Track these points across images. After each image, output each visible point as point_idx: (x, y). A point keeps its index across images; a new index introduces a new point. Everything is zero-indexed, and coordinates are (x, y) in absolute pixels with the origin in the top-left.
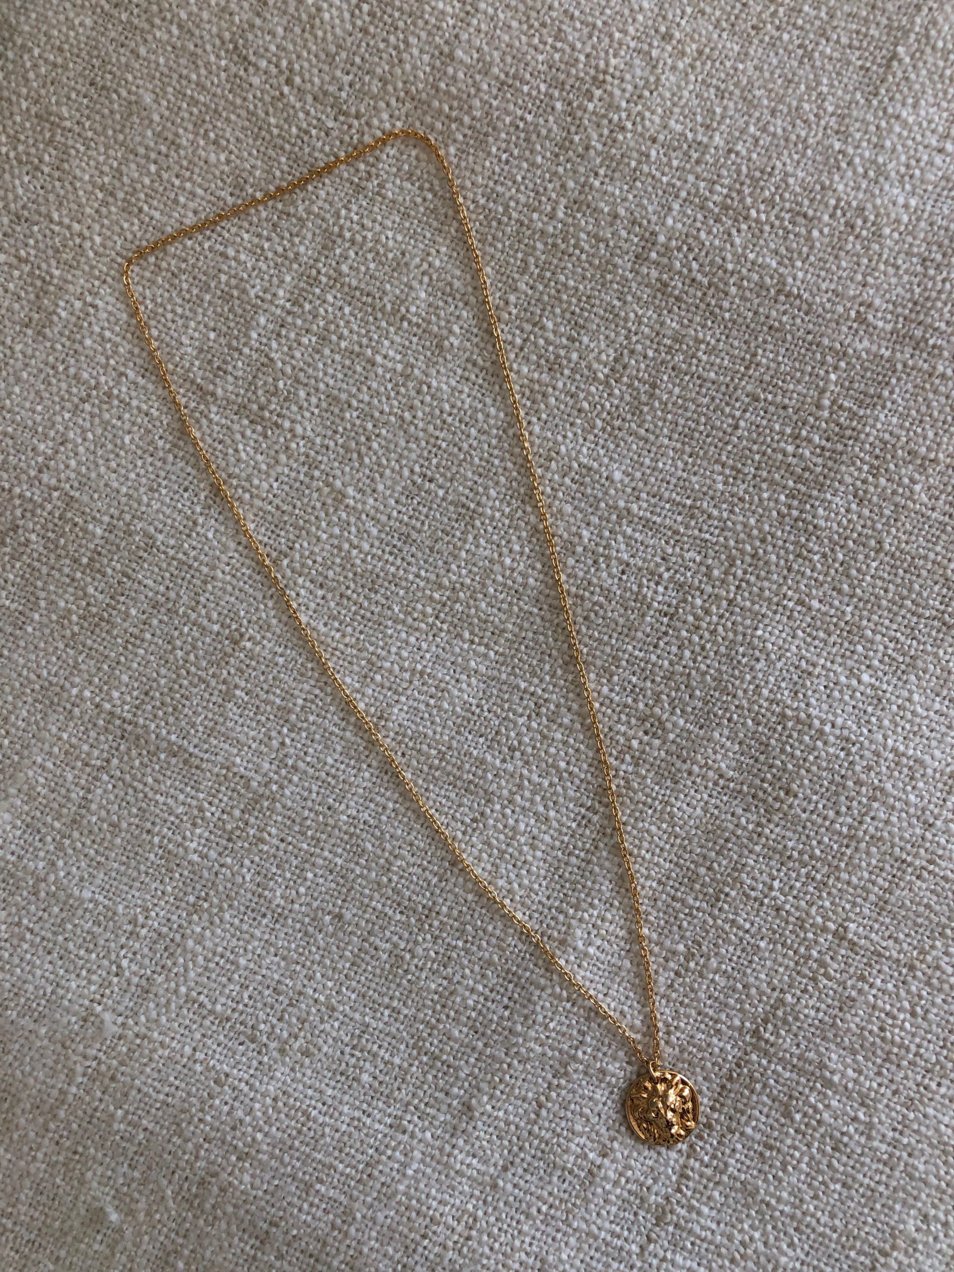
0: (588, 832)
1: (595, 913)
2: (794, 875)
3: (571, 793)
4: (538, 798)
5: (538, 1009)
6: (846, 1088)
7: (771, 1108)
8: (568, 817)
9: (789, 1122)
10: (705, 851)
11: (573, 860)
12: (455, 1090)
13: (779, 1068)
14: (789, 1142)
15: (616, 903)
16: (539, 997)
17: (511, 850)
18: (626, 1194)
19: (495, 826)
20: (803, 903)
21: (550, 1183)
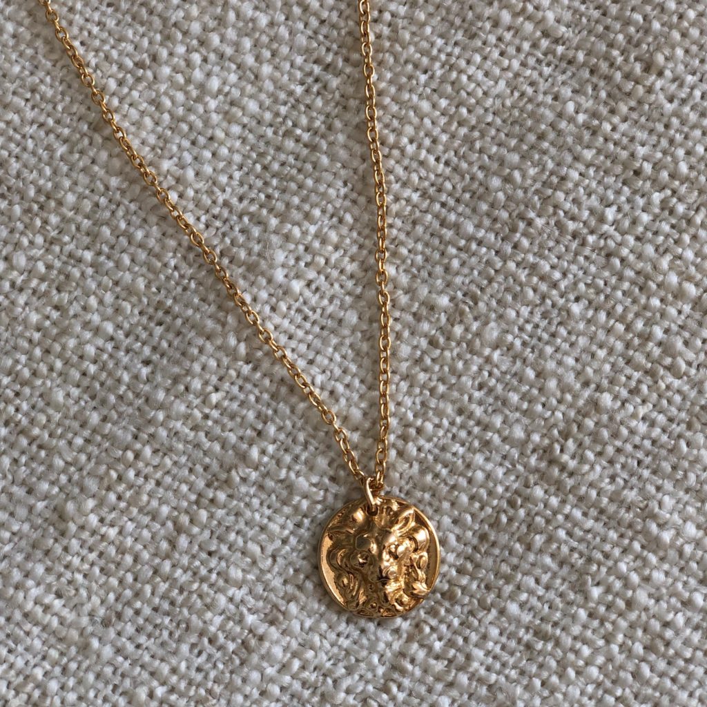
0: (319, 103)
1: (313, 229)
2: (641, 202)
3: (302, 40)
4: (247, 43)
5: (197, 367)
6: (681, 553)
7: (554, 575)
8: (292, 78)
9: (580, 599)
10: (504, 151)
11: (290, 144)
12: (45, 486)
13: (577, 514)
14: (576, 630)
15: (349, 218)
16: (201, 350)
17: (192, 118)
18: (297, 686)
19: (170, 79)
20: (650, 250)
21: (175, 653)
